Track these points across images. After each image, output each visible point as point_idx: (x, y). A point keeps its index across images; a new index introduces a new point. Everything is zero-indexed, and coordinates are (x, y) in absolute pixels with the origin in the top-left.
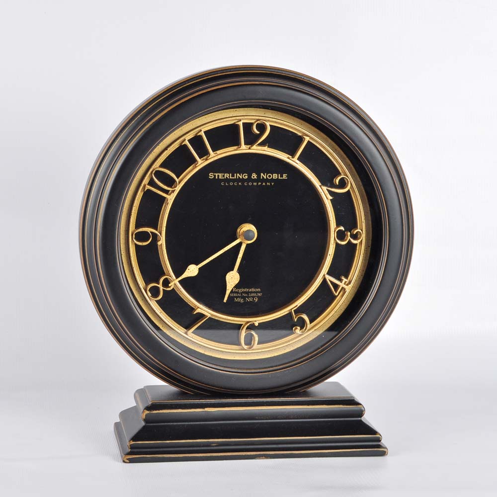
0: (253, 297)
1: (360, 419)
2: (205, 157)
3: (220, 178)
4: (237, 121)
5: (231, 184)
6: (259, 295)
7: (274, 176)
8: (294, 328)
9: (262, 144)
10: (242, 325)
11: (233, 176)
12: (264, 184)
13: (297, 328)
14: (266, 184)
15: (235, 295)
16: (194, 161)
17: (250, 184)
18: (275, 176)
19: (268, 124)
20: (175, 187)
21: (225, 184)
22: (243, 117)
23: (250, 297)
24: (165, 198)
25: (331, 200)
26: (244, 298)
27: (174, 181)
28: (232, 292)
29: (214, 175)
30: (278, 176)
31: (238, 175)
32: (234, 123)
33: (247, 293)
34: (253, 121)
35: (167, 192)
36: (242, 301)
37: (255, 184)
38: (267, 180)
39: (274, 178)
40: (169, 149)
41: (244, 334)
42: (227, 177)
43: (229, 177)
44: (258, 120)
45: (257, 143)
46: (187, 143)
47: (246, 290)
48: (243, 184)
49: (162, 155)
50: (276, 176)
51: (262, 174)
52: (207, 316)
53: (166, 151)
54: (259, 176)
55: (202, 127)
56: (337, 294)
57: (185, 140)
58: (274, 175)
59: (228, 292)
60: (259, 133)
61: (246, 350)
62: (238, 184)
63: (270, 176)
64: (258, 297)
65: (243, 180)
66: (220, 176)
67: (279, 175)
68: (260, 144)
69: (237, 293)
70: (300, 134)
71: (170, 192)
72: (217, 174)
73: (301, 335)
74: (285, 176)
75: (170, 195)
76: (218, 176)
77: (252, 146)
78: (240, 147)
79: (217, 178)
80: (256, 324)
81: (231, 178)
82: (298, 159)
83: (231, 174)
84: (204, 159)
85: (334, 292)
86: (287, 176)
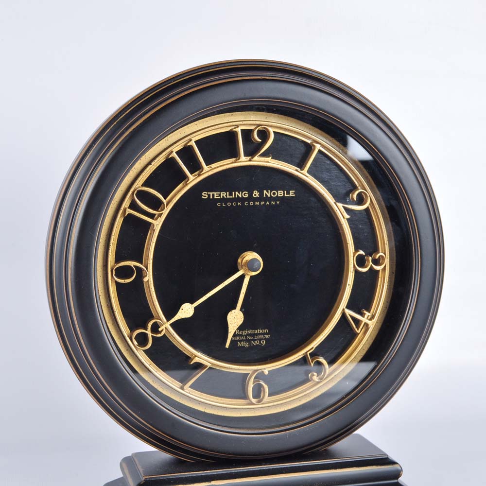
0: (260, 340)
1: (396, 481)
2: (197, 173)
3: (215, 197)
4: (233, 127)
5: (229, 204)
6: (267, 336)
7: (279, 193)
8: (310, 375)
10: (249, 374)
11: (231, 194)
12: (268, 203)
13: (314, 375)
14: (270, 203)
15: (238, 338)
16: (184, 177)
17: (252, 204)
18: (280, 193)
19: (271, 130)
20: (163, 210)
21: (221, 204)
22: (241, 123)
23: (256, 340)
24: (150, 224)
25: (348, 219)
26: (249, 341)
27: (161, 202)
28: (235, 335)
29: (207, 194)
30: (284, 193)
31: (237, 193)
32: (231, 130)
33: (253, 335)
34: (252, 127)
35: (152, 216)
36: (247, 345)
37: (258, 203)
38: (270, 199)
39: (279, 196)
40: (153, 163)
41: (252, 386)
42: (223, 196)
43: (226, 196)
44: (259, 125)
45: (260, 154)
46: (174, 155)
47: (251, 332)
48: (243, 204)
49: (145, 171)
50: (282, 193)
51: (265, 192)
52: (207, 366)
53: (150, 166)
54: (261, 194)
55: (192, 136)
56: (358, 332)
57: (172, 152)
58: (279, 192)
59: (230, 336)
60: (260, 141)
61: (255, 404)
62: (237, 204)
63: (274, 194)
64: (266, 339)
65: (243, 200)
66: (215, 195)
67: (285, 192)
68: (263, 155)
69: (241, 335)
70: (309, 141)
71: (156, 216)
72: (211, 193)
73: (318, 383)
74: (292, 193)
75: (156, 219)
76: (213, 195)
77: (252, 158)
78: (239, 159)
79: (211, 197)
80: (266, 372)
81: (228, 197)
82: (309, 172)
83: (228, 193)
84: (195, 176)
85: (356, 329)
86: (294, 193)
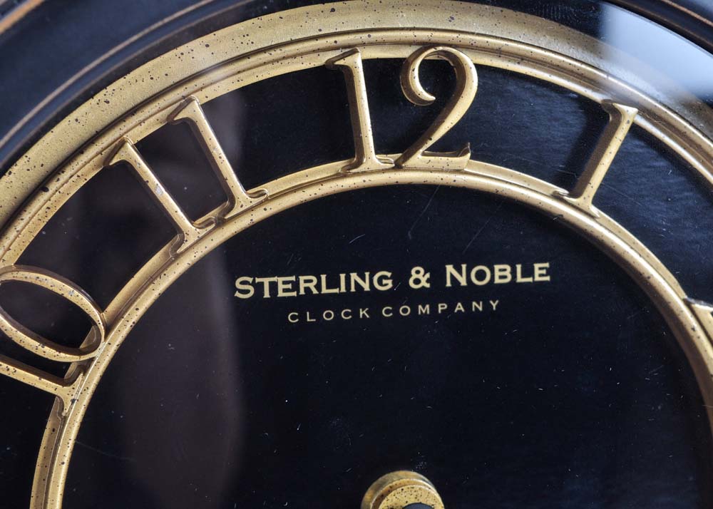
2: (213, 214)
3: (281, 294)
4: (338, 53)
5: (328, 315)
7: (497, 274)
9: (448, 146)
11: (333, 283)
12: (460, 307)
14: (467, 306)
16: (167, 232)
17: (405, 310)
18: (502, 273)
19: (469, 60)
20: (94, 347)
21: (302, 317)
22: (364, 36)
24: (49, 398)
27: (88, 322)
29: (253, 284)
30: (514, 273)
31: (354, 276)
32: (330, 62)
34: (405, 53)
35: (56, 372)
37: (424, 309)
38: (471, 292)
39: (497, 281)
40: (53, 186)
42: (307, 289)
43: (318, 287)
44: (427, 45)
45: (430, 143)
46: (131, 154)
48: (375, 312)
49: (26, 216)
50: (508, 273)
51: (450, 269)
53: (43, 197)
54: (437, 276)
55: (191, 86)
57: (121, 144)
58: (497, 267)
60: (433, 98)
62: (356, 314)
63: (481, 275)
65: (374, 299)
66: (281, 287)
67: (519, 267)
68: (443, 148)
70: (597, 97)
71: (72, 369)
72: (266, 281)
74: (540, 272)
75: (70, 382)
76: (273, 286)
77: (407, 157)
78: (359, 163)
79: (267, 295)
81: (324, 290)
82: (597, 201)
83: (323, 277)
84: (208, 223)
86: (549, 272)
